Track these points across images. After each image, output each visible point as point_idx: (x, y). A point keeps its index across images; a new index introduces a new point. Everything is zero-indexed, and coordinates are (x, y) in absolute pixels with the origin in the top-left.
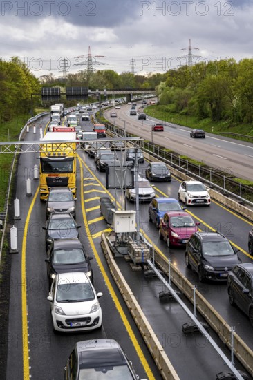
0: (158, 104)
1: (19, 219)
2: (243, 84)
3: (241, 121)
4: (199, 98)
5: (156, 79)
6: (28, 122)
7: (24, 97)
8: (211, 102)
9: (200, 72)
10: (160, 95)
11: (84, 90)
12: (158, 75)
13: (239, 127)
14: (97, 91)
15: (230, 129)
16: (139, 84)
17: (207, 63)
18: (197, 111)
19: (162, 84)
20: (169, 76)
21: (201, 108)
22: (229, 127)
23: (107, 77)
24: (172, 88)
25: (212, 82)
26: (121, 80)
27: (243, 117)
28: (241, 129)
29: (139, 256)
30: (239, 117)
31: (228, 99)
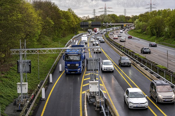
0: (135, 29)
1: (51, 83)
2: (170, 20)
3: (169, 38)
4: (150, 26)
5: (135, 18)
6: (73, 38)
7: (72, 26)
8: (156, 29)
9: (154, 15)
10: (136, 25)
11: (99, 23)
12: (136, 16)
13: (168, 40)
14: (107, 23)
15: (164, 41)
16: (127, 20)
17: (157, 11)
18: (150, 33)
19: (137, 20)
20: (140, 17)
21: (152, 31)
22: (163, 40)
23: (112, 17)
24: (141, 22)
25: (156, 20)
26: (119, 19)
27: (170, 35)
28: (169, 41)
29: (98, 104)
30: (168, 35)
31: (164, 27)
